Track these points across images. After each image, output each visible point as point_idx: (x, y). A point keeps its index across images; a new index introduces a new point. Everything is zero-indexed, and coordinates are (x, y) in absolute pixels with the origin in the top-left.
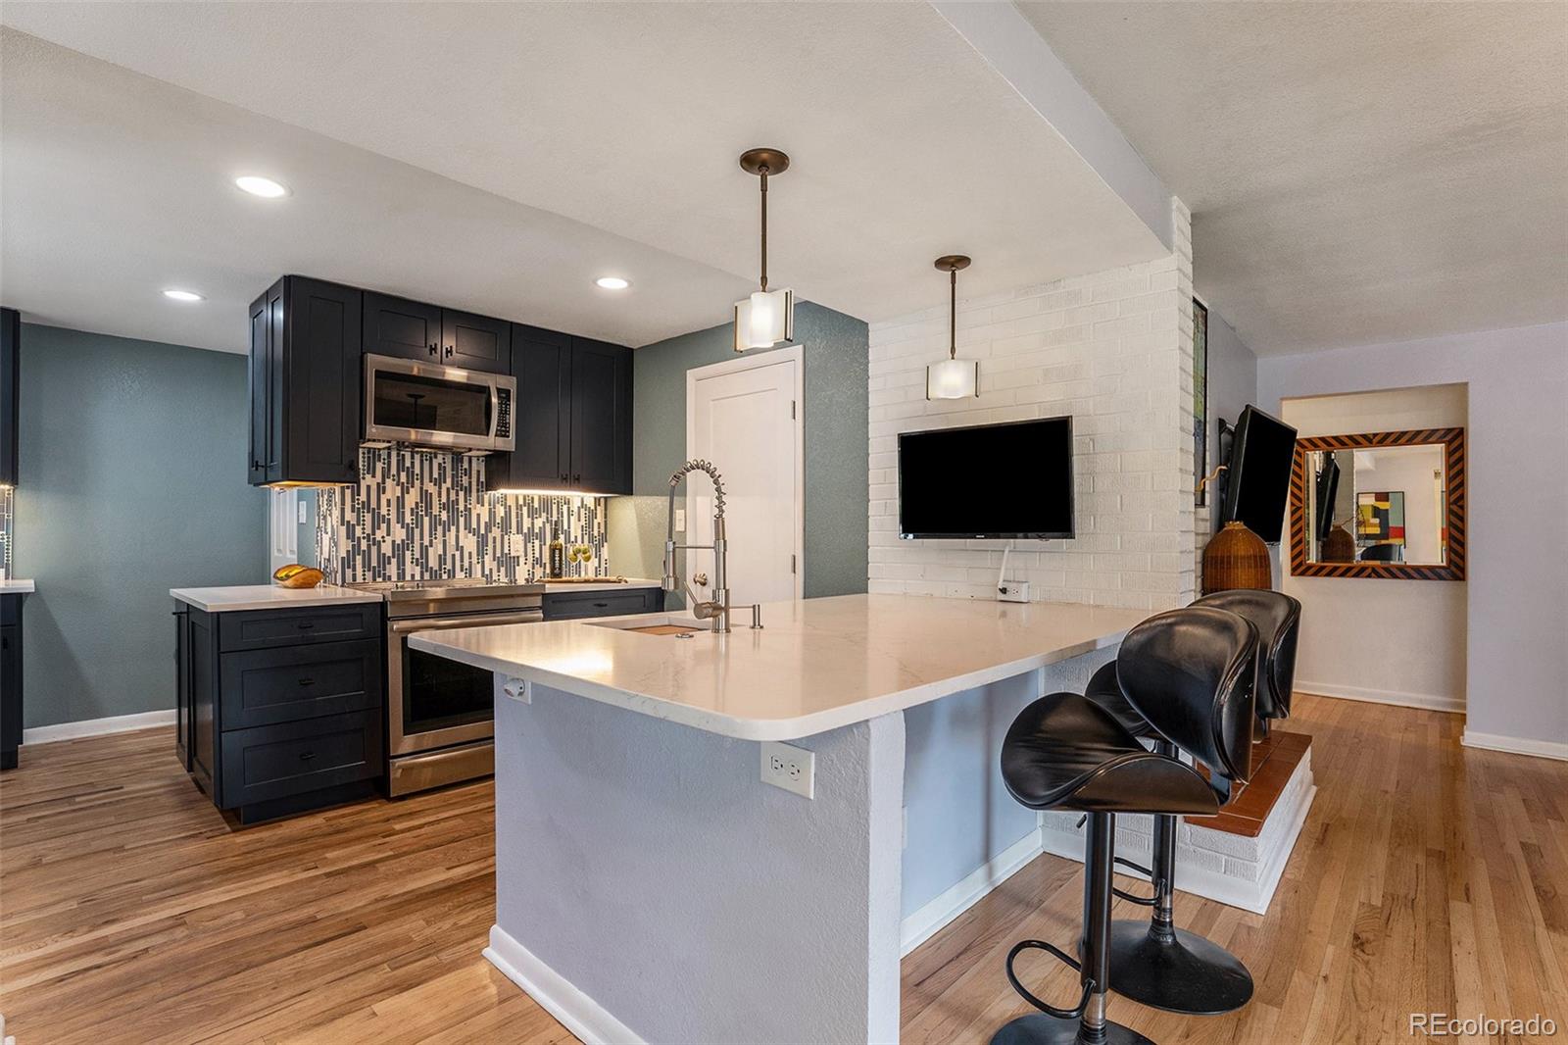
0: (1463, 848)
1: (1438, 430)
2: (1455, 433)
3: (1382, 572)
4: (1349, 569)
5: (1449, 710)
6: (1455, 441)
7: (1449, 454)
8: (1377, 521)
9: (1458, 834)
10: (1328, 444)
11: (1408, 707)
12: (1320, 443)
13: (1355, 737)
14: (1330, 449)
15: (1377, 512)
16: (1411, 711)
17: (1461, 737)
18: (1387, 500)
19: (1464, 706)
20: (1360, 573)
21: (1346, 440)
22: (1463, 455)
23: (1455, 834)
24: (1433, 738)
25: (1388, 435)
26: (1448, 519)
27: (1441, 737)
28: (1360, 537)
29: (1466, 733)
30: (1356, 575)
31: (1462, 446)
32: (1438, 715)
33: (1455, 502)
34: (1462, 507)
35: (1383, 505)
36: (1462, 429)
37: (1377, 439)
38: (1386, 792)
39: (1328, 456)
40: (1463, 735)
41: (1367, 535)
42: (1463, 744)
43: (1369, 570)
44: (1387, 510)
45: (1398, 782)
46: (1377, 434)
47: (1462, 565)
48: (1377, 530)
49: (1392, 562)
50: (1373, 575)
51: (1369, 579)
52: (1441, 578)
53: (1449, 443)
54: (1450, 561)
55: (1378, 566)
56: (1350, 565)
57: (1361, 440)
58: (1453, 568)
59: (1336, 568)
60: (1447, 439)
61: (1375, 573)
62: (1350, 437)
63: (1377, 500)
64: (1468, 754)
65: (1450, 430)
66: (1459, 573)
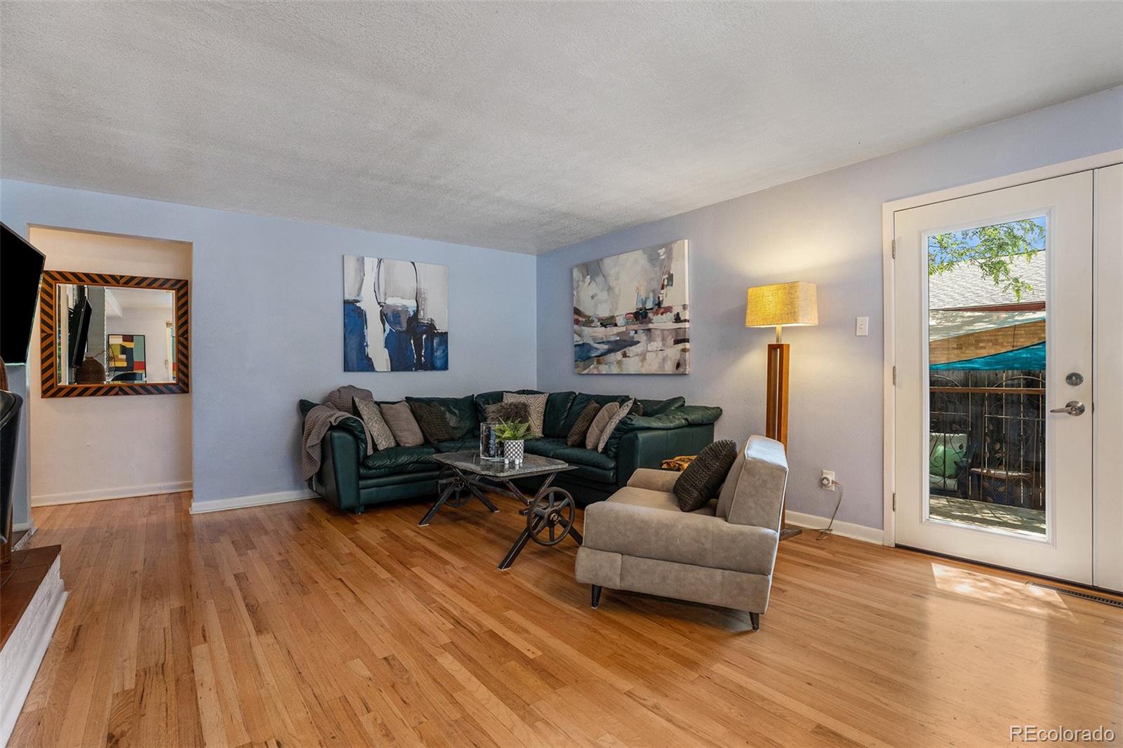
0: (198, 597)
1: (170, 280)
2: (183, 283)
3: (127, 390)
4: (99, 389)
5: (180, 490)
6: (182, 289)
7: (178, 299)
8: (124, 357)
9: (193, 587)
10: (79, 279)
11: (151, 495)
12: (71, 277)
13: (106, 532)
14: (81, 284)
15: (124, 350)
16: (152, 498)
17: (190, 509)
18: (132, 341)
19: (191, 485)
20: (109, 391)
21: (97, 279)
22: (187, 301)
23: (191, 587)
24: (170, 513)
25: (132, 278)
26: (177, 347)
27: (175, 512)
28: (110, 369)
29: (193, 504)
30: (106, 394)
31: (186, 293)
32: (173, 495)
33: (182, 335)
34: (187, 339)
35: (128, 345)
36: (187, 282)
37: (123, 280)
38: (136, 572)
39: (81, 291)
40: (191, 506)
41: (116, 367)
42: (191, 513)
43: (117, 389)
44: (132, 348)
45: (145, 559)
46: (124, 276)
47: (186, 382)
48: (124, 364)
49: (136, 382)
50: (120, 392)
51: (118, 397)
52: (172, 392)
53: (178, 291)
54: (179, 379)
55: (124, 386)
56: (101, 385)
57: (110, 280)
58: (181, 384)
59: (88, 389)
60: (176, 287)
61: (122, 392)
62: (100, 276)
63: (124, 341)
64: (196, 520)
65: (179, 281)
66: (185, 388)
